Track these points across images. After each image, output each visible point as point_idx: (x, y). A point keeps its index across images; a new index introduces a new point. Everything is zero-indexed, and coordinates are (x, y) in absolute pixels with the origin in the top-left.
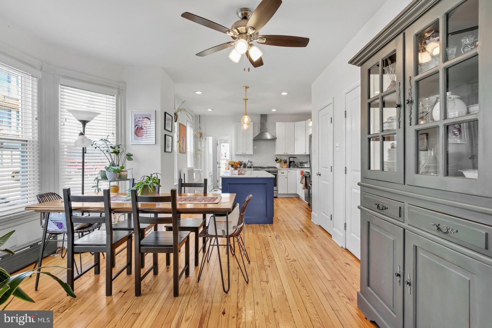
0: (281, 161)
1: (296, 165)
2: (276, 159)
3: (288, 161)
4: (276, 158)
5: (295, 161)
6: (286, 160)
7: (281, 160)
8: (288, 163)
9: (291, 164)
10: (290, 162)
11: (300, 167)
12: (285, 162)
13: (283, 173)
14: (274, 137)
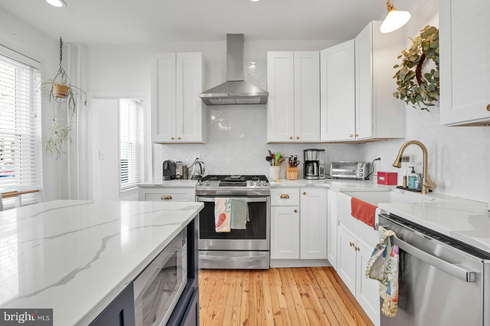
0: (282, 159)
1: (322, 170)
2: (269, 155)
3: (301, 160)
4: (270, 152)
5: (321, 162)
6: (295, 159)
7: (281, 157)
8: (301, 167)
9: (310, 168)
10: (307, 163)
11: (334, 178)
12: (294, 163)
13: (287, 197)
14: (261, 91)
